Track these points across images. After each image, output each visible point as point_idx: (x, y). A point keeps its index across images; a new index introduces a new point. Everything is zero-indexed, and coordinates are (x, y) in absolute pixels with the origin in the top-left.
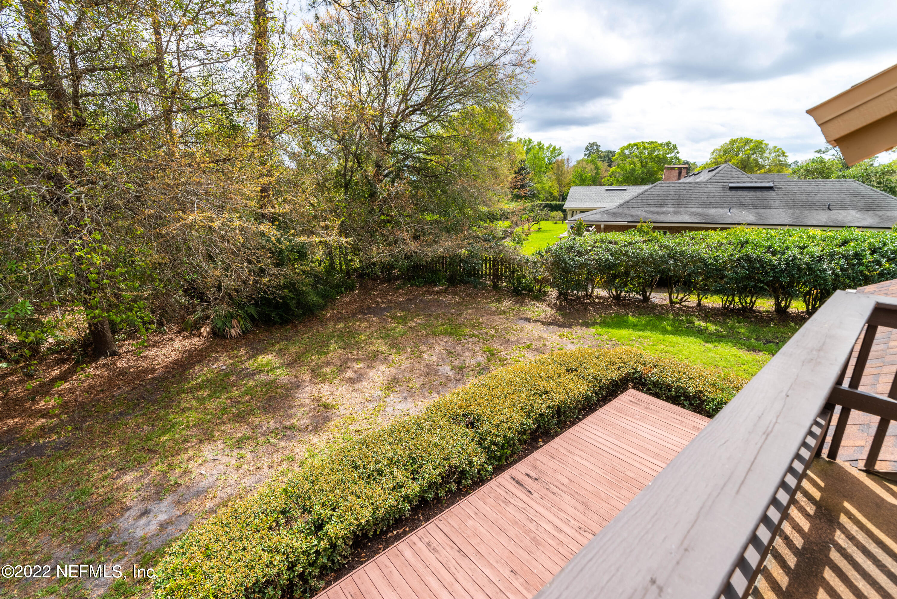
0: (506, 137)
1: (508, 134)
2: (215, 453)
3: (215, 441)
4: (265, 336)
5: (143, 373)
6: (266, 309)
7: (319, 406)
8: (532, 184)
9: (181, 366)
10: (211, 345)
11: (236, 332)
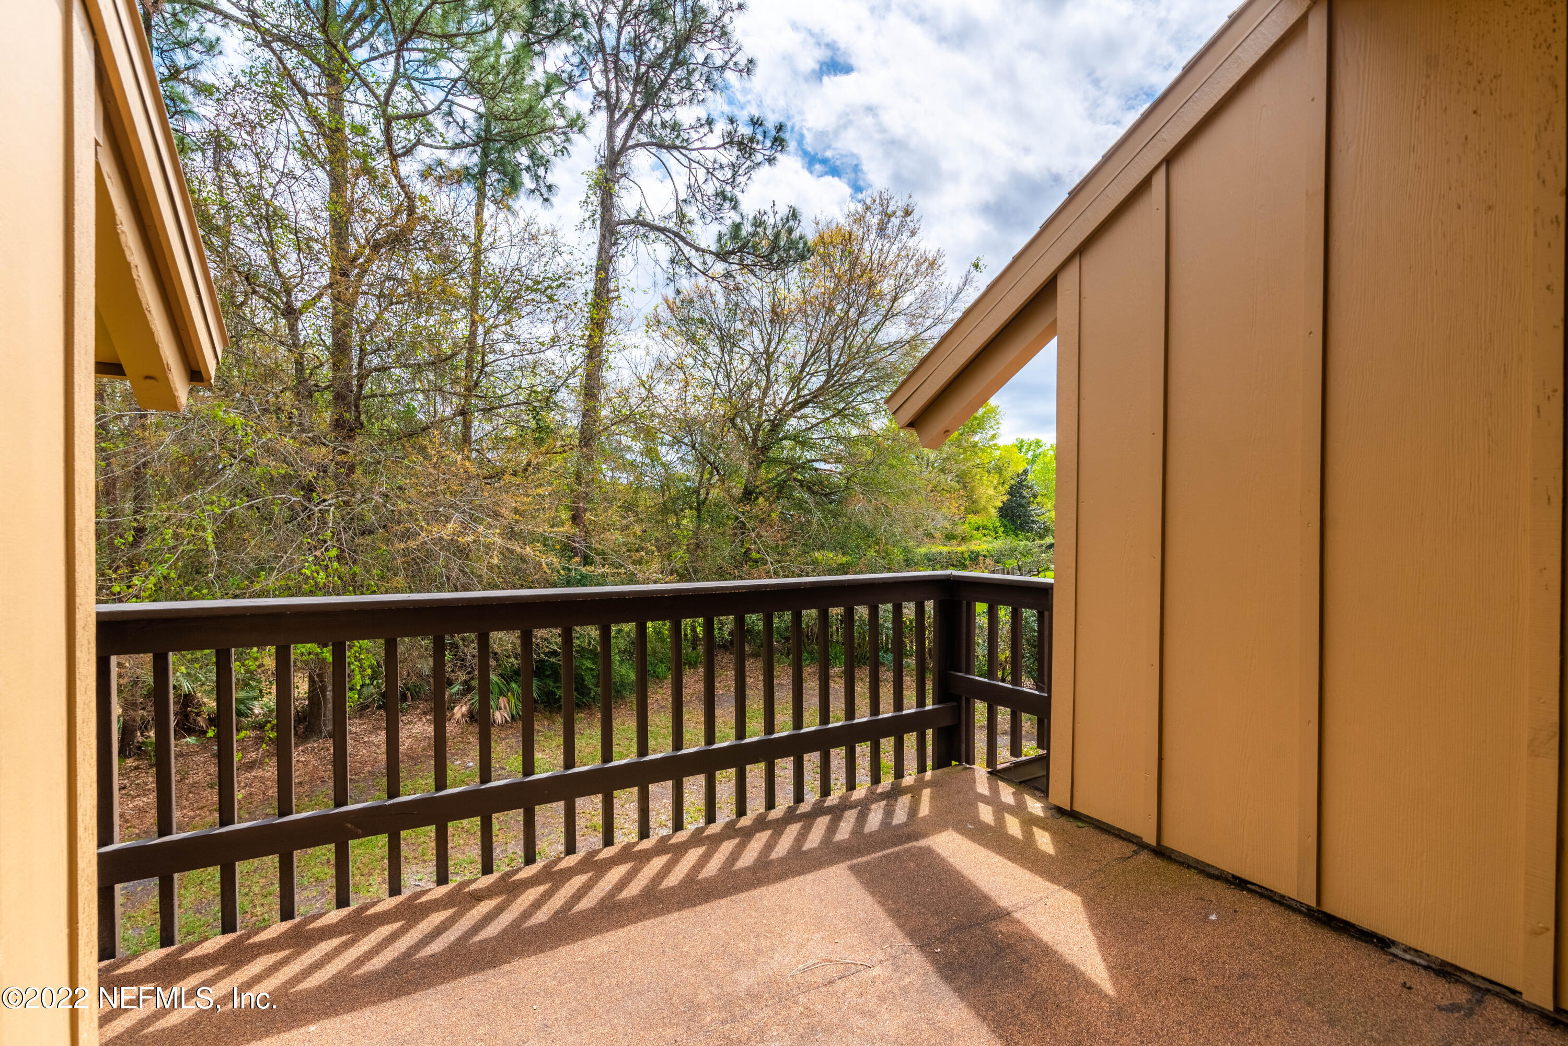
0: (989, 436)
1: (991, 432)
2: (419, 877)
3: (425, 861)
4: (543, 726)
5: (360, 763)
6: (552, 684)
7: (586, 827)
8: (1043, 510)
9: (413, 758)
10: (462, 733)
11: (502, 716)
